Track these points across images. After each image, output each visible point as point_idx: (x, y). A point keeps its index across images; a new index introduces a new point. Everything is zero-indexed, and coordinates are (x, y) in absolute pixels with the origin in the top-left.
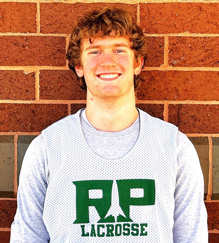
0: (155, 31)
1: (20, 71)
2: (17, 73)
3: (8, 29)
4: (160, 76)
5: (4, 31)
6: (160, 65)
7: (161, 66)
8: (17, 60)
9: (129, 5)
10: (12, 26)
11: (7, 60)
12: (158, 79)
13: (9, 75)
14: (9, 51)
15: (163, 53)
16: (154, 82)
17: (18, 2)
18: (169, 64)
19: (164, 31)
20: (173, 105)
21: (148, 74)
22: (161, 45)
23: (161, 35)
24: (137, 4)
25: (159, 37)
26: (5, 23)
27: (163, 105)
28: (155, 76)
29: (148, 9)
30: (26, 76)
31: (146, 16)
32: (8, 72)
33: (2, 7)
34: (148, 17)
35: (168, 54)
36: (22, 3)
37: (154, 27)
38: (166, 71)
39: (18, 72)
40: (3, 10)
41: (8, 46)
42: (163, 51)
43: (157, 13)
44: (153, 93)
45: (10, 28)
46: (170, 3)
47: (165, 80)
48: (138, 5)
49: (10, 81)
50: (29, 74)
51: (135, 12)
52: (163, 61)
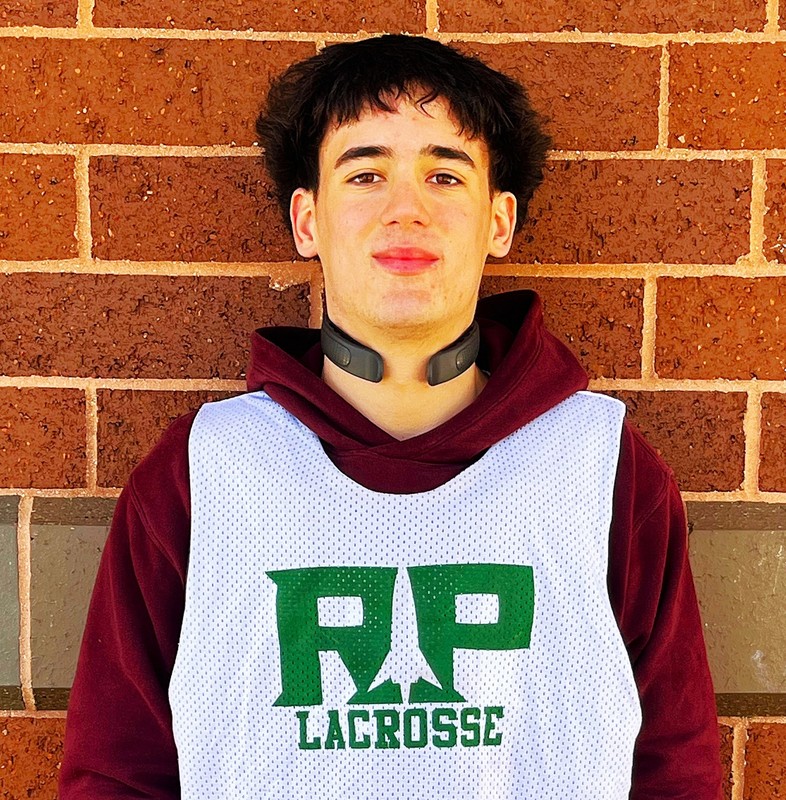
0: (722, 142)
1: (257, 278)
2: (246, 285)
3: (216, 132)
4: (737, 294)
5: (203, 141)
6: (736, 258)
7: (738, 262)
8: (247, 240)
9: (633, 52)
10: (230, 124)
11: (213, 242)
12: (729, 305)
13: (219, 294)
14: (220, 212)
15: (747, 216)
16: (714, 316)
17: (250, 38)
18: (767, 256)
19: (753, 142)
20: (777, 394)
21: (694, 289)
22: (739, 188)
23: (741, 155)
24: (661, 47)
25: (733, 161)
26: (206, 112)
27: (745, 395)
28: (719, 294)
29: (698, 63)
30: (278, 296)
31: (691, 89)
32: (215, 282)
33: (197, 58)
34: (696, 92)
35: (765, 220)
36: (264, 42)
37: (717, 125)
38: (756, 278)
39: (250, 283)
40: (201, 67)
41: (217, 192)
42: (748, 208)
43: (730, 77)
44: (710, 354)
45: (225, 131)
46: (773, 43)
47: (753, 308)
48: (664, 51)
49: (223, 314)
50: (288, 289)
51: (654, 72)
52: (744, 244)
